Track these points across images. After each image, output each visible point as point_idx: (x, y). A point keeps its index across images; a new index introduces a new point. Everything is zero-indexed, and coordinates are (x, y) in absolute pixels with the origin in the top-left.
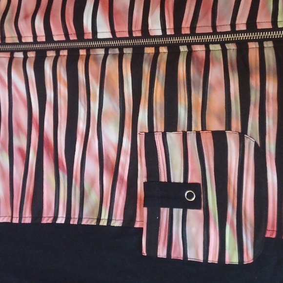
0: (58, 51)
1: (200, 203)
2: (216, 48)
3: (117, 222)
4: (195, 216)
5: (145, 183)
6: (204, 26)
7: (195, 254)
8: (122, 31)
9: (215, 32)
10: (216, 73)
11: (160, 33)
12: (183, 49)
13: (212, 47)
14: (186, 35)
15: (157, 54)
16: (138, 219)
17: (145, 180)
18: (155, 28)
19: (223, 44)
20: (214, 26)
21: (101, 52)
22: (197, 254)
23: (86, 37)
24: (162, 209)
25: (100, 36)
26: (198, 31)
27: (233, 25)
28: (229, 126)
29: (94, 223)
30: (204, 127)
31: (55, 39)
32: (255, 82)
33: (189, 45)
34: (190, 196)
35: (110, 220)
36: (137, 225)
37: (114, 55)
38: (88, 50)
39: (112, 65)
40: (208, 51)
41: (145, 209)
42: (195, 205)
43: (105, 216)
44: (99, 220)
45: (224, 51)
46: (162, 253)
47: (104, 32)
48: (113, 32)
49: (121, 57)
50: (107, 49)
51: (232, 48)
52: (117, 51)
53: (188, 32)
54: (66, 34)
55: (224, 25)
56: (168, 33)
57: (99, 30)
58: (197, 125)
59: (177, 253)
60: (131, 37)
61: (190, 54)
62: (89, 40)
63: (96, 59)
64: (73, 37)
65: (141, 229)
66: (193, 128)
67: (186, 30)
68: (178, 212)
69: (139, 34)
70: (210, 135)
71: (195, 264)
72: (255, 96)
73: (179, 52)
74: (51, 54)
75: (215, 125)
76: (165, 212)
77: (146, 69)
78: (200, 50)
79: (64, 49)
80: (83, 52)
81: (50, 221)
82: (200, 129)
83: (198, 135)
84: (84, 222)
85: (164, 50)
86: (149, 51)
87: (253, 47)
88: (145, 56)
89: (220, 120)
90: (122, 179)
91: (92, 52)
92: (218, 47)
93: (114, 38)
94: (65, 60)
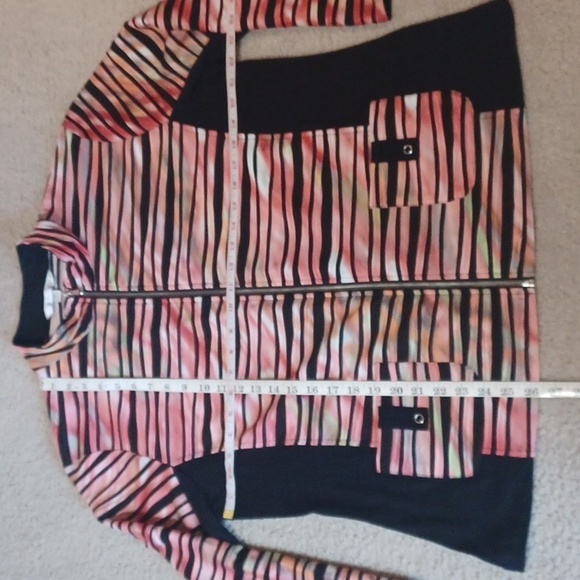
0: (304, 294)
1: (428, 425)
2: (444, 293)
3: (355, 442)
4: (423, 436)
5: (380, 408)
6: (433, 274)
7: (423, 471)
8: (363, 277)
9: (443, 280)
10: (442, 313)
11: (396, 279)
12: (417, 293)
13: (441, 292)
14: (419, 281)
15: (394, 296)
16: (373, 439)
17: (379, 404)
18: (392, 275)
19: (450, 289)
20: (442, 275)
21: (345, 295)
22: (425, 469)
23: (331, 282)
24: (394, 430)
25: (343, 281)
26: (429, 278)
27: (458, 274)
28: (452, 358)
29: (333, 443)
30: (431, 359)
31: (302, 284)
32: (473, 321)
33: (422, 289)
34: (419, 418)
35: (348, 440)
36: (372, 446)
37: (357, 297)
38: (333, 292)
39: (354, 305)
40: (437, 295)
41: (379, 432)
42: (423, 427)
43: (344, 437)
44: (338, 440)
45: (451, 296)
46: (394, 469)
47: (347, 277)
48: (355, 277)
49: (363, 298)
50: (350, 292)
51: (457, 293)
52: (359, 294)
53: (420, 279)
54: (313, 279)
55: (450, 274)
56: (404, 279)
57: (343, 276)
58: (425, 357)
59: (407, 471)
60: (371, 281)
61: (423, 297)
62: (333, 285)
63: (341, 302)
64: (319, 281)
65: (375, 449)
66: (422, 360)
67: (418, 276)
68: (408, 433)
69: (379, 280)
70: (437, 366)
71: (424, 479)
72: (473, 334)
73: (413, 295)
74: (298, 297)
75: (441, 357)
76: (396, 433)
77: (384, 310)
78: (430, 293)
79: (310, 292)
80: (328, 295)
82: (427, 360)
83: (426, 365)
84: (324, 443)
85: (400, 293)
86: (388, 293)
87: (474, 293)
88: (384, 298)
89: (443, 350)
90: (360, 404)
91: (337, 295)
92: (446, 292)
93: (357, 282)
94: (312, 302)
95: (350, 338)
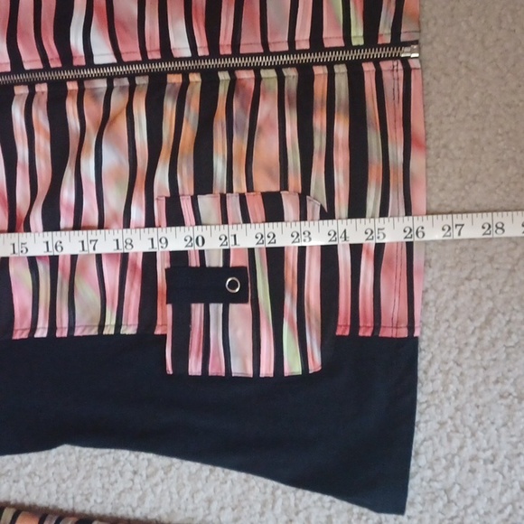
0: (31, 85)
1: (246, 294)
2: (269, 75)
3: (130, 328)
4: (240, 313)
5: (167, 270)
6: (251, 43)
7: (243, 367)
8: (131, 52)
9: (267, 52)
10: (267, 109)
11: (188, 53)
12: (224, 76)
13: (264, 73)
14: (227, 56)
15: (186, 83)
16: (159, 322)
17: (167, 265)
18: (180, 46)
19: (279, 69)
20: (265, 44)
21: (102, 85)
22: (245, 366)
23: (76, 63)
24: (193, 305)
25: (97, 61)
26: (243, 50)
27: (292, 41)
28: (284, 185)
29: (94, 332)
30: (250, 187)
31: (27, 67)
32: (319, 122)
33: (232, 71)
34: (233, 285)
35: (118, 325)
36: (158, 332)
37: (122, 88)
38: (81, 81)
39: (118, 101)
40: (258, 79)
41: (169, 308)
42: (240, 299)
43: (111, 320)
44: (102, 326)
45: (281, 79)
46: (195, 368)
47: (103, 54)
48: (117, 53)
49: (132, 89)
50: (110, 79)
51: (291, 74)
52: (126, 82)
53: (229, 52)
54: (45, 59)
55: (279, 42)
56: (200, 53)
57: (95, 51)
58: (240, 185)
59: (217, 367)
60: (145, 60)
61: (234, 83)
62: (80, 68)
63: (95, 97)
64: (55, 63)
65: (164, 337)
66: (235, 189)
67: (226, 49)
68: (216, 309)
69: (158, 56)
70: (260, 198)
71: (242, 380)
72: (319, 143)
73: (217, 81)
74: (21, 91)
75: (265, 183)
76: (197, 310)
77: (170, 107)
78: (246, 76)
79: (41, 82)
80: (72, 86)
81: (25, 335)
82: (244, 189)
83: (242, 198)
84: (78, 333)
85: (195, 78)
86: (174, 79)
87: (320, 72)
88: (168, 87)
89: (269, 172)
90: (135, 266)
91: (87, 85)
92: (272, 73)
93: (120, 62)
94: (45, 98)
95: (114, 158)
